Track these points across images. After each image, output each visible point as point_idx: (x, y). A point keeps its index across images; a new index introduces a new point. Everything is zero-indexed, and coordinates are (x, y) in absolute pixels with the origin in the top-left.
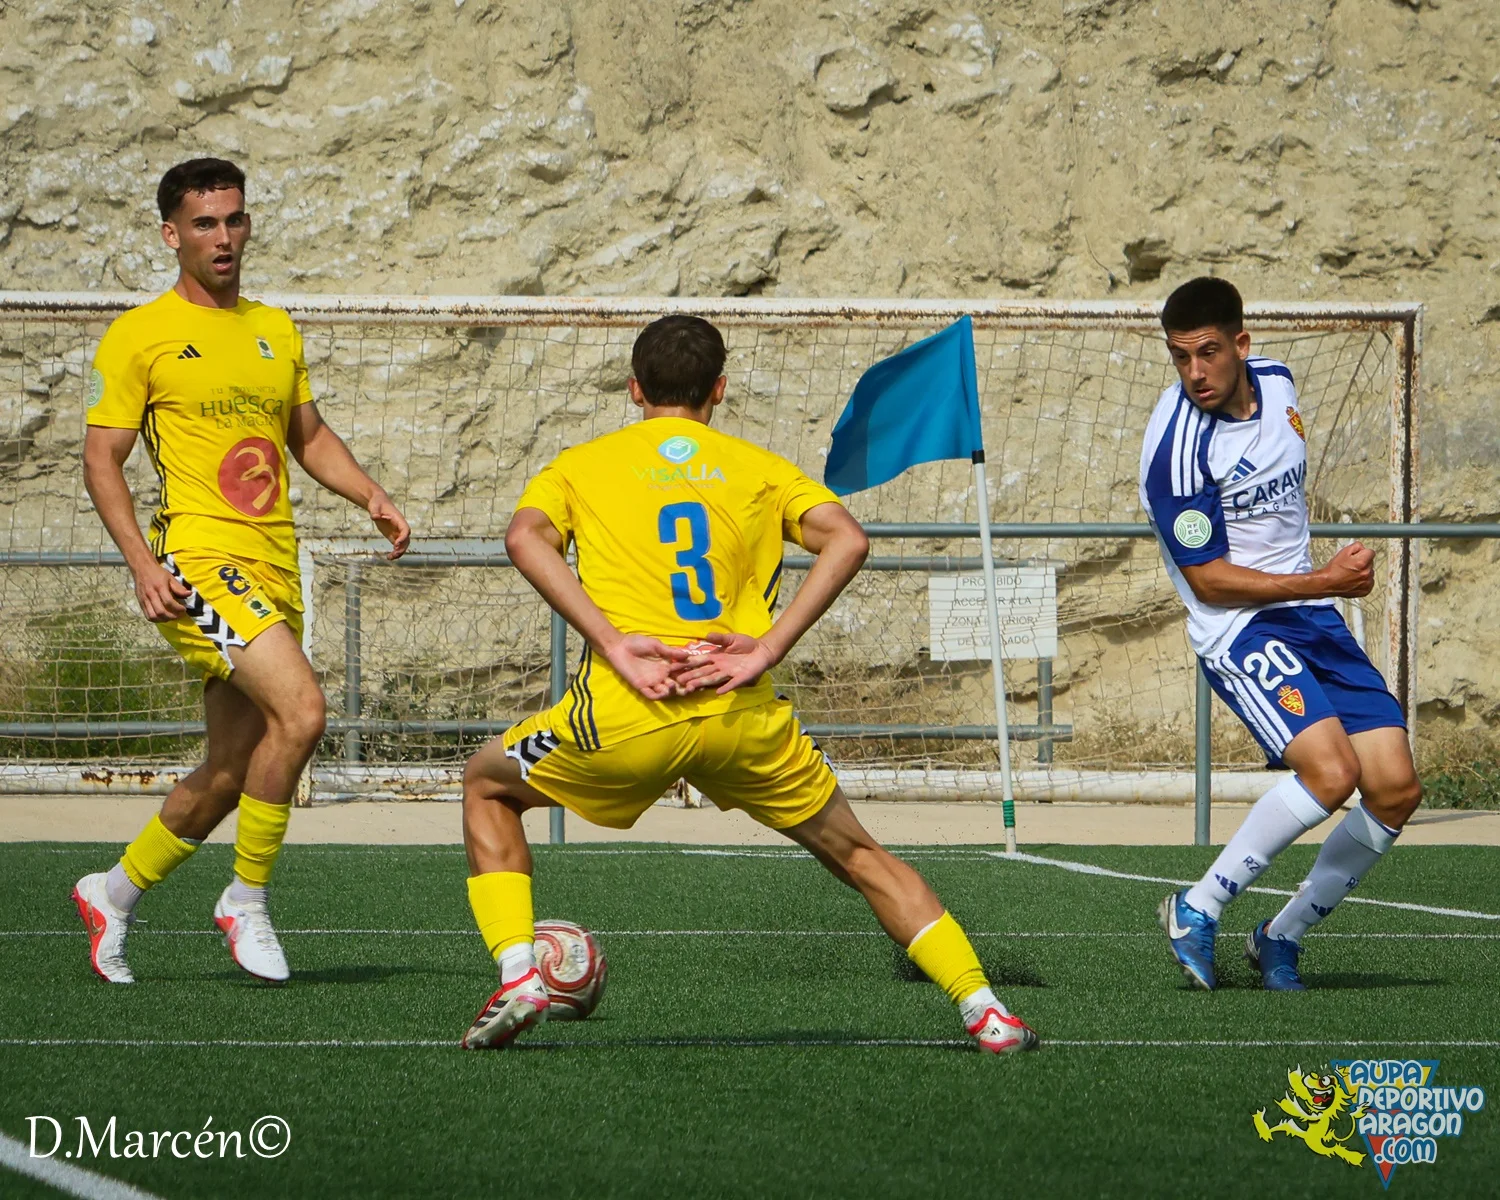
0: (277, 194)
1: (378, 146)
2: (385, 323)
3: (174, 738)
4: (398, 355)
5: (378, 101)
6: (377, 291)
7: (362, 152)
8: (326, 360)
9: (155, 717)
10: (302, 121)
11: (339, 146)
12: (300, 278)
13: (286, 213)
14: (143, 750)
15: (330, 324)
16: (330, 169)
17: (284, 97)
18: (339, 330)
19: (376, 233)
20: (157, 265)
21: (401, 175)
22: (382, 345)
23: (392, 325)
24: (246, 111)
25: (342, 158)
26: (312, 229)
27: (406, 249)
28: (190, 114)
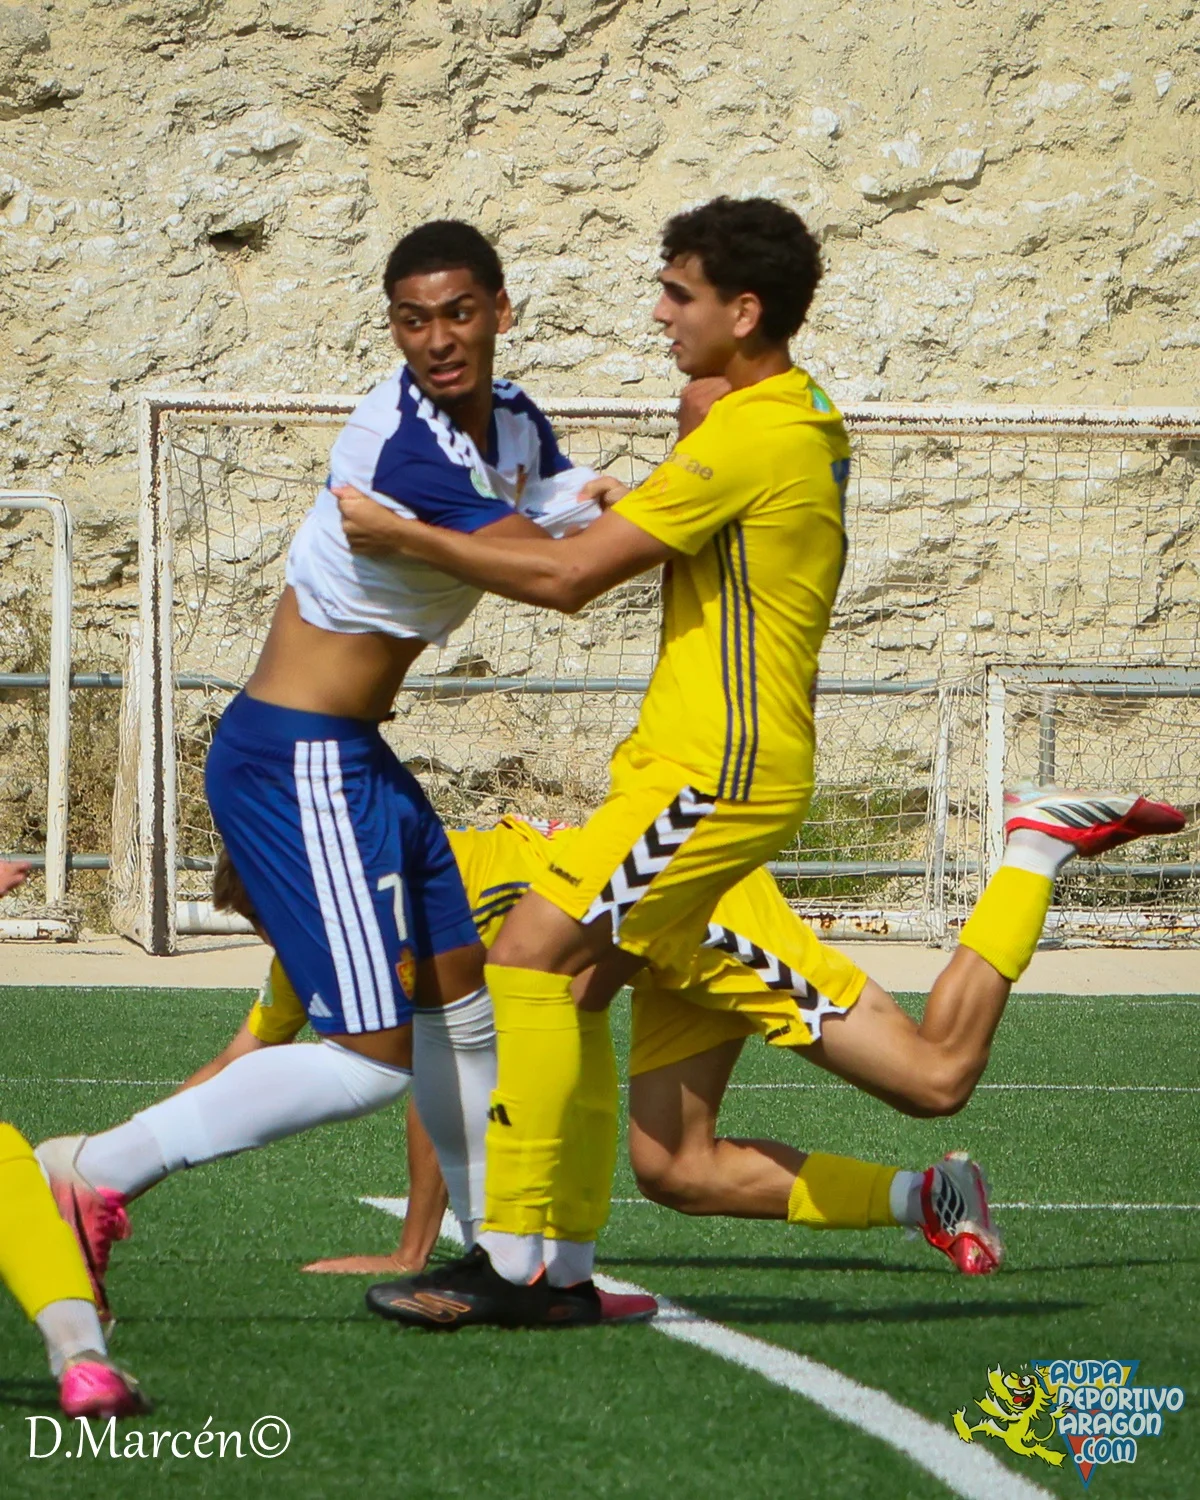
0: (967, 296)
1: (1075, 245)
2: (1082, 432)
3: (858, 878)
4: (1096, 469)
5: (1074, 197)
6: (1073, 400)
7: (1059, 250)
8: (1019, 475)
9: (837, 857)
10: (994, 218)
11: (1034, 245)
12: (992, 387)
13: (977, 317)
14: (823, 893)
15: (1024, 435)
16: (1024, 269)
17: (975, 192)
18: (1033, 442)
19: (1072, 339)
20: (839, 373)
21: (1100, 277)
22: (1080, 459)
23: (1090, 437)
24: (934, 206)
25: (1037, 257)
26: (1005, 335)
27: (1103, 356)
28: (876, 210)
